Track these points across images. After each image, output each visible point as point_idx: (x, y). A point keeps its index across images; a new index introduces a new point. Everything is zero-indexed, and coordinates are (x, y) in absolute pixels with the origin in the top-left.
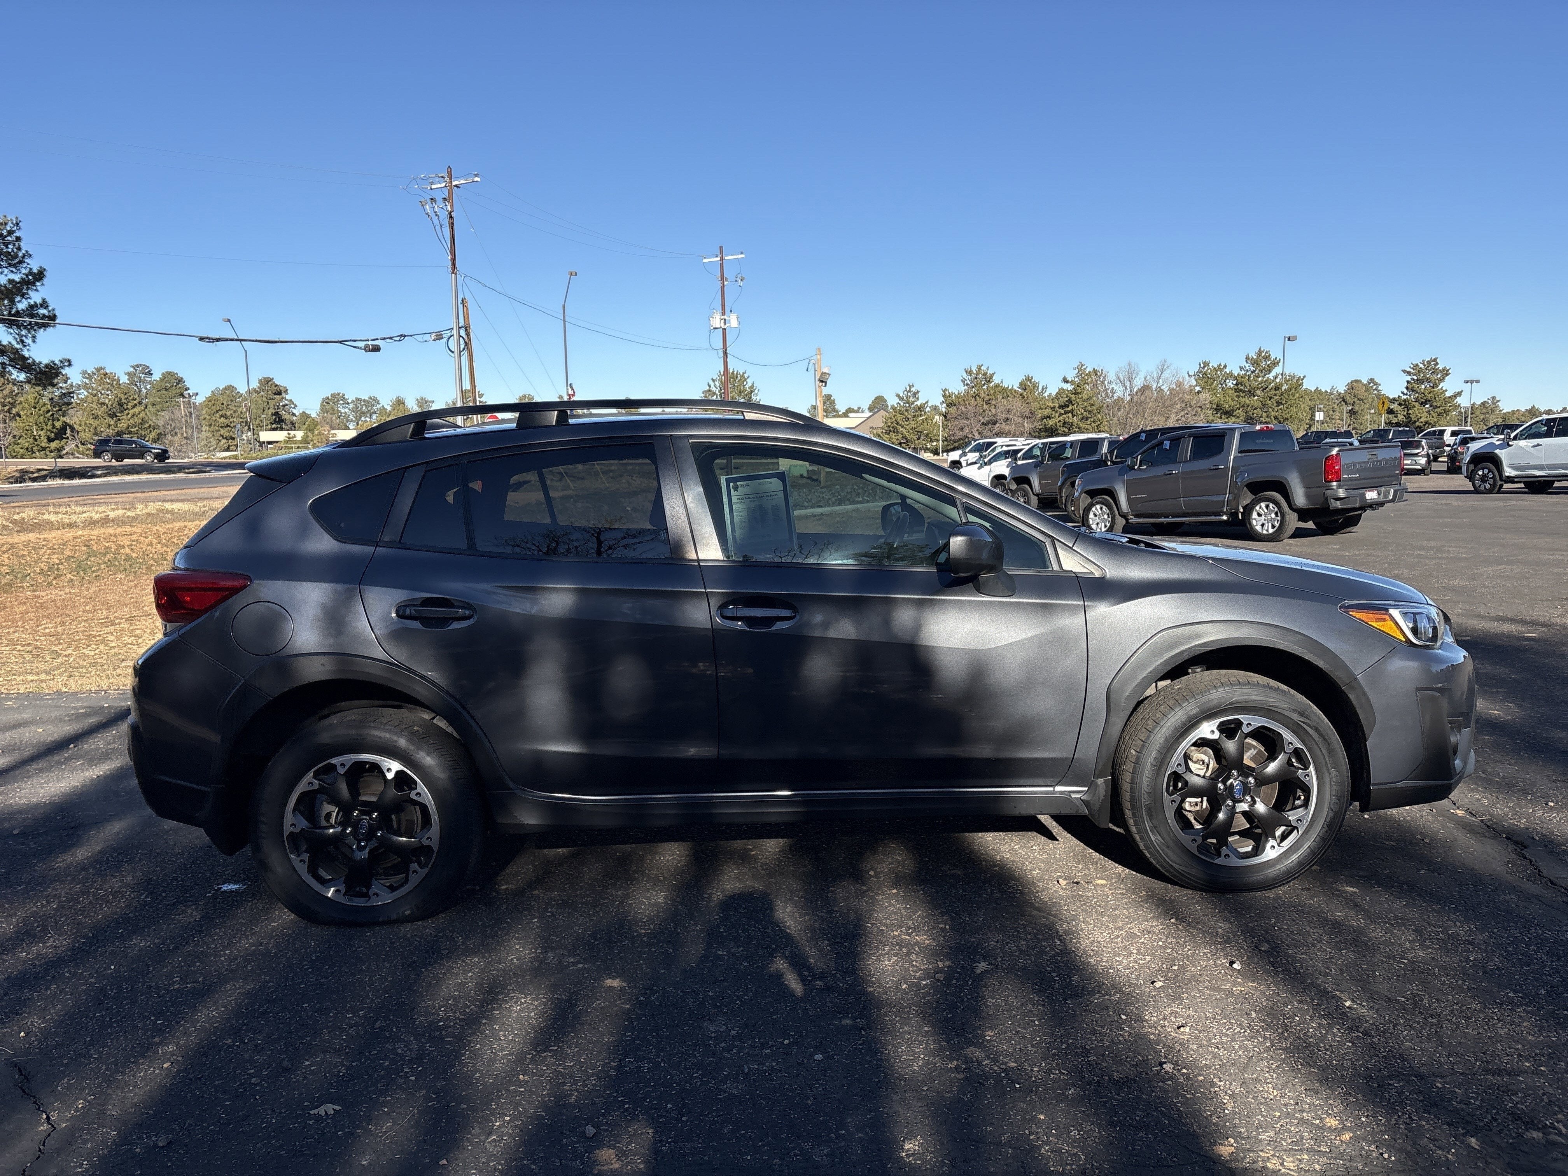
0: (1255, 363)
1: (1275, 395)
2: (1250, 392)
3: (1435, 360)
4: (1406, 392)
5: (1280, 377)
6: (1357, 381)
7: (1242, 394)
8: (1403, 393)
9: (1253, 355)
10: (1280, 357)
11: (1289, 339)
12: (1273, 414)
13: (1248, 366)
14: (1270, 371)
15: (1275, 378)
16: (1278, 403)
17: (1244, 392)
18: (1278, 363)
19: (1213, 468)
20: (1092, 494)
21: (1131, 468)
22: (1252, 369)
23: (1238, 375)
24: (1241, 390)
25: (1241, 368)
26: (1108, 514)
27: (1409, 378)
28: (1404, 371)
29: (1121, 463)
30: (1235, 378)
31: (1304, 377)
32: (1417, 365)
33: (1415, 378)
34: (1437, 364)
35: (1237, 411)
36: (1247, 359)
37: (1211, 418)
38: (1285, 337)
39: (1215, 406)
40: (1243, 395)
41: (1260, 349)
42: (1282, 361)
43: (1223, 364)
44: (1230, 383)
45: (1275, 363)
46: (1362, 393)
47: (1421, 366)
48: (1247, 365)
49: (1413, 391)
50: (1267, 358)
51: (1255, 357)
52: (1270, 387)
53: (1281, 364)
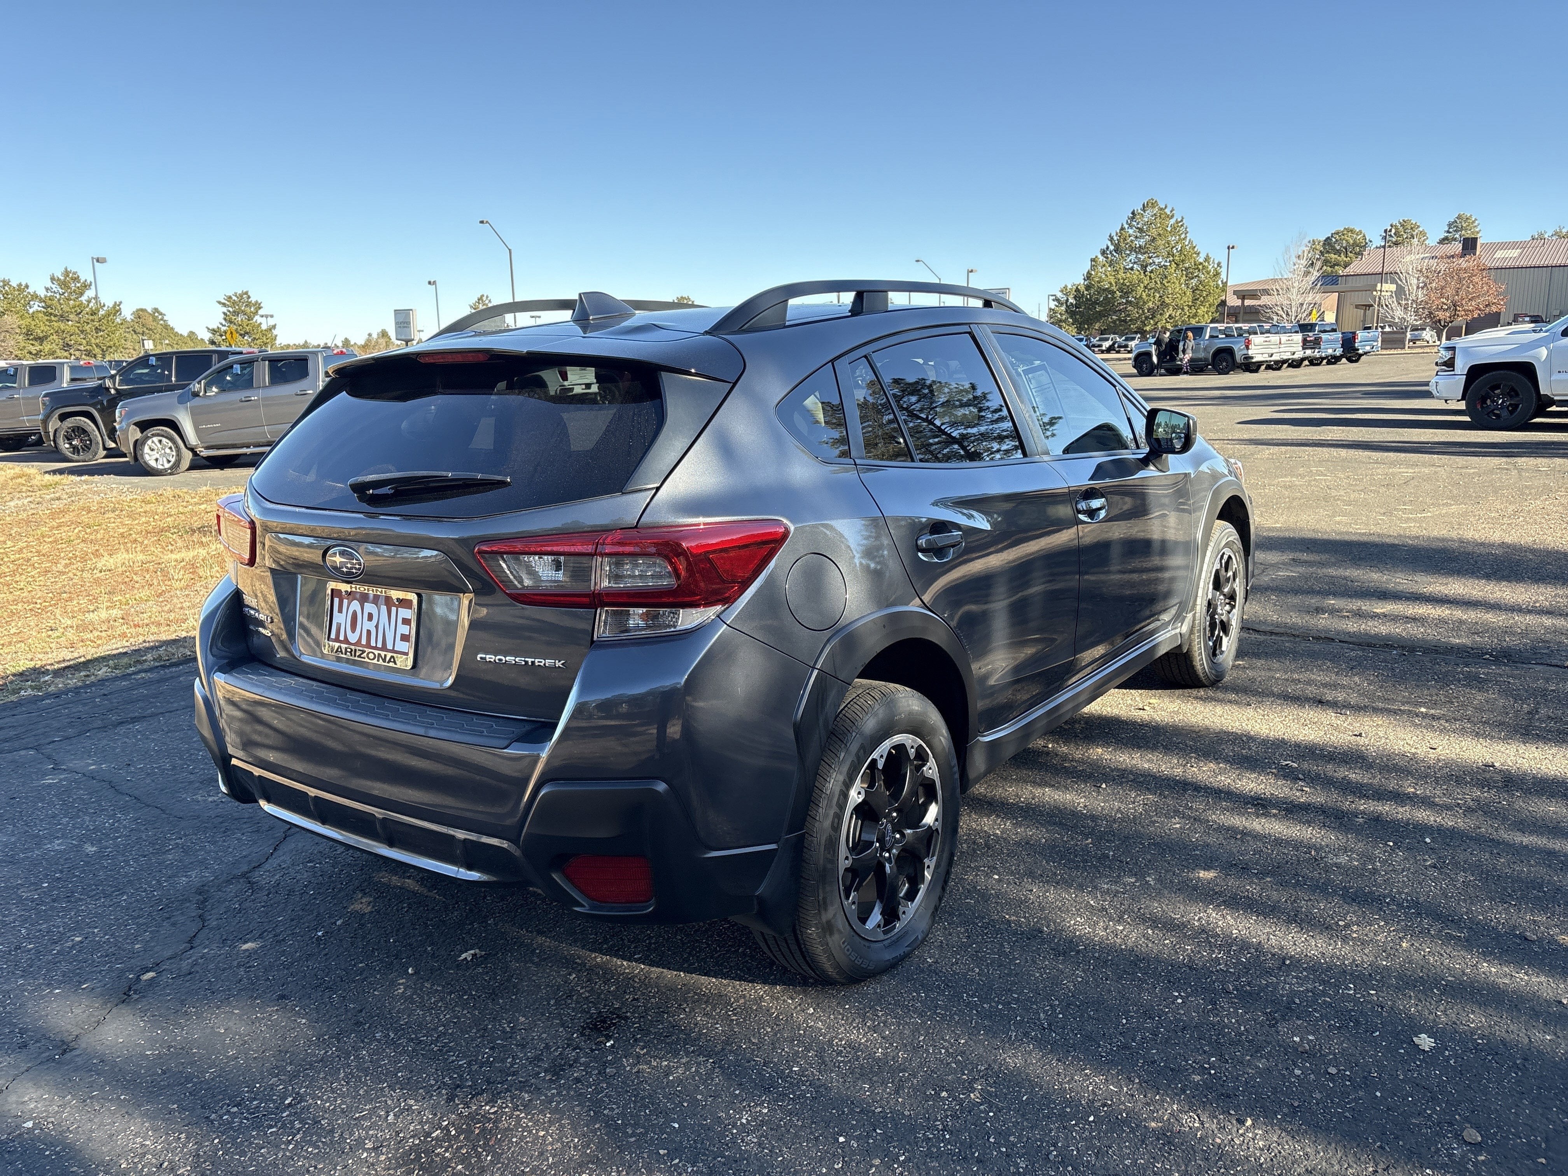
0: (64, 284)
1: (93, 321)
2: (62, 316)
3: (246, 293)
4: (224, 323)
5: (93, 301)
6: (142, 310)
7: (53, 318)
8: (221, 324)
9: (59, 274)
10: (90, 279)
11: (98, 261)
12: (93, 341)
13: (55, 287)
14: (82, 294)
15: (89, 301)
16: (97, 330)
17: (55, 316)
18: (90, 285)
19: (299, 393)
20: (144, 426)
21: (196, 395)
22: (61, 291)
23: (46, 296)
24: (51, 314)
25: (47, 289)
26: (170, 448)
27: (225, 310)
28: (219, 303)
29: (183, 387)
30: (41, 301)
31: (121, 303)
32: (230, 297)
33: (231, 309)
34: (249, 297)
35: (51, 337)
36: (53, 279)
37: (22, 344)
38: (93, 258)
39: (24, 331)
40: (56, 319)
41: (66, 269)
42: (93, 284)
43: (24, 284)
44: (36, 307)
45: (86, 286)
46: (150, 321)
47: (234, 298)
48: (53, 286)
49: (231, 322)
50: (76, 279)
51: (62, 278)
52: (84, 312)
53: (93, 287)
